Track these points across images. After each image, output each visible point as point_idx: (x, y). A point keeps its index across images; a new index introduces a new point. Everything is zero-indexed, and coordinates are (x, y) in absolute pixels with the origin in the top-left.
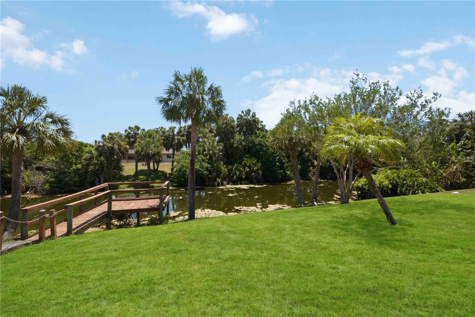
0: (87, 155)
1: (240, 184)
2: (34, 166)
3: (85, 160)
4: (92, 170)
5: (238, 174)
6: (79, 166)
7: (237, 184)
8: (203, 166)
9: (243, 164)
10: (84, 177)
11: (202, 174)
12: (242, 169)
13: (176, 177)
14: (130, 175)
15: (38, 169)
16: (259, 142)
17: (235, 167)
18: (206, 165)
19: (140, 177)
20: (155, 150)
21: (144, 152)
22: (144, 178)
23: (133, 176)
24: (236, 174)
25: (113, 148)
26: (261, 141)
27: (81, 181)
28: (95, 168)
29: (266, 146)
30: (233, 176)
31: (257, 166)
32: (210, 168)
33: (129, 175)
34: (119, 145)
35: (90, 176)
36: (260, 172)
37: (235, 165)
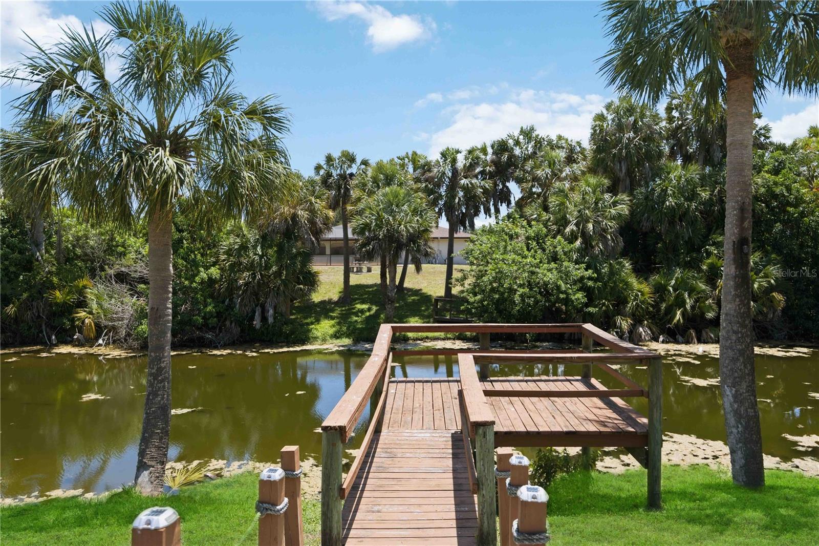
0: (232, 240)
1: (700, 341)
2: (111, 272)
3: (229, 253)
4: (247, 284)
5: (689, 303)
6: (215, 272)
7: (687, 342)
8: (567, 274)
9: (705, 267)
10: (226, 303)
11: (567, 301)
12: (704, 287)
13: (476, 308)
14: (330, 302)
15: (121, 278)
16: (769, 189)
17: (677, 279)
18: (579, 272)
19: (359, 306)
20: (415, 223)
21: (385, 229)
22: (369, 310)
23: (337, 303)
24: (680, 303)
25: (294, 217)
26: (776, 183)
27: (219, 315)
28: (254, 278)
29: (799, 201)
30: (670, 311)
31: (766, 276)
32: (590, 283)
33: (326, 298)
34: (312, 211)
35: (242, 300)
36: (778, 296)
37: (678, 273)
